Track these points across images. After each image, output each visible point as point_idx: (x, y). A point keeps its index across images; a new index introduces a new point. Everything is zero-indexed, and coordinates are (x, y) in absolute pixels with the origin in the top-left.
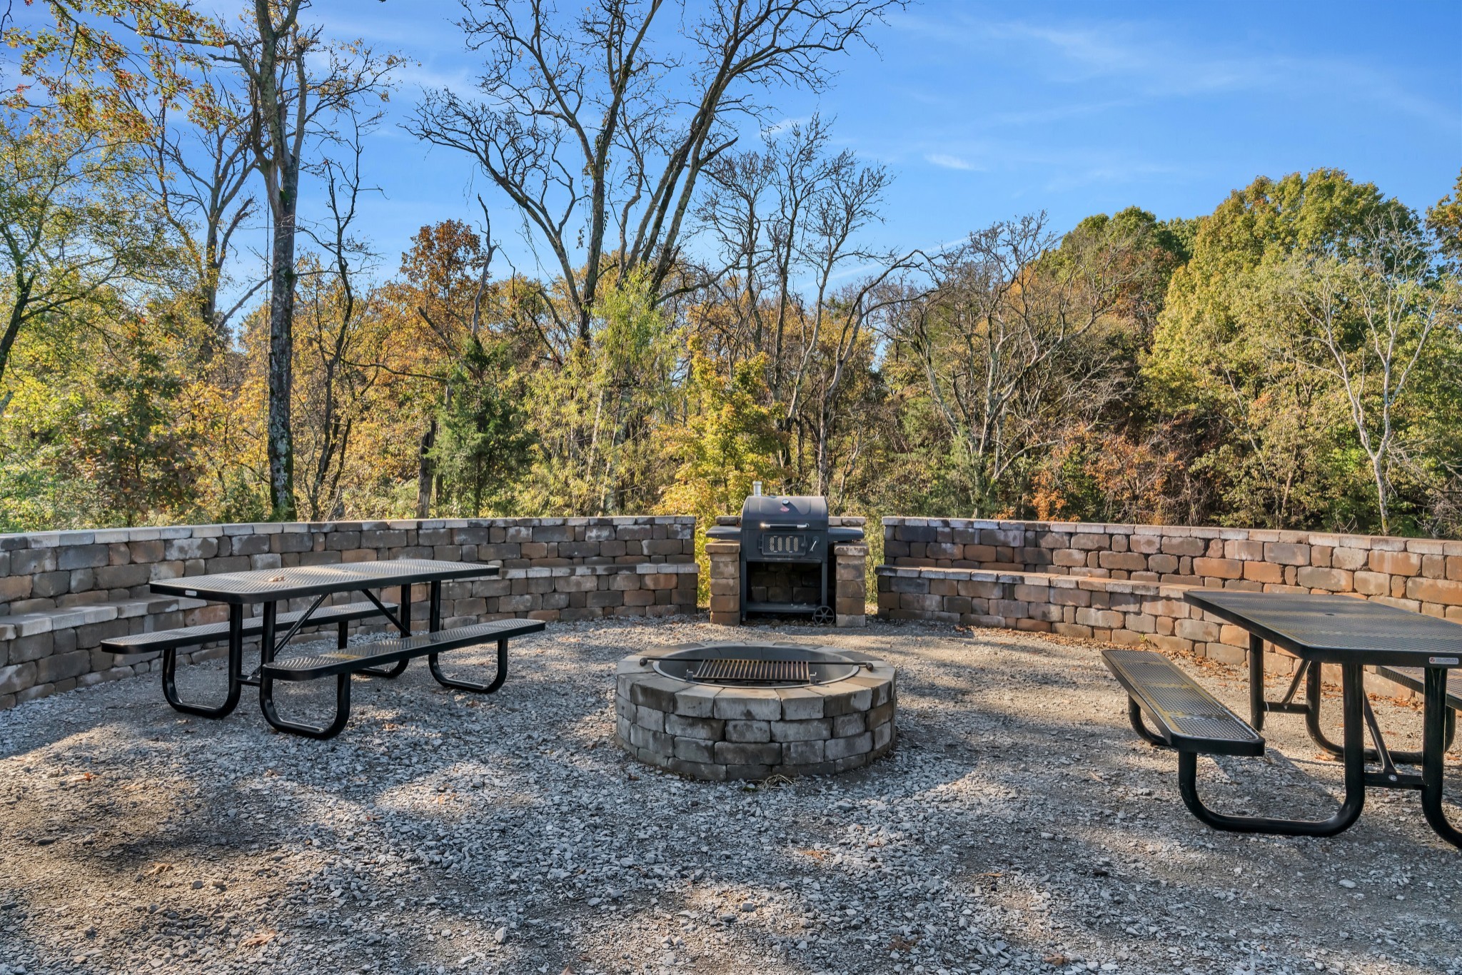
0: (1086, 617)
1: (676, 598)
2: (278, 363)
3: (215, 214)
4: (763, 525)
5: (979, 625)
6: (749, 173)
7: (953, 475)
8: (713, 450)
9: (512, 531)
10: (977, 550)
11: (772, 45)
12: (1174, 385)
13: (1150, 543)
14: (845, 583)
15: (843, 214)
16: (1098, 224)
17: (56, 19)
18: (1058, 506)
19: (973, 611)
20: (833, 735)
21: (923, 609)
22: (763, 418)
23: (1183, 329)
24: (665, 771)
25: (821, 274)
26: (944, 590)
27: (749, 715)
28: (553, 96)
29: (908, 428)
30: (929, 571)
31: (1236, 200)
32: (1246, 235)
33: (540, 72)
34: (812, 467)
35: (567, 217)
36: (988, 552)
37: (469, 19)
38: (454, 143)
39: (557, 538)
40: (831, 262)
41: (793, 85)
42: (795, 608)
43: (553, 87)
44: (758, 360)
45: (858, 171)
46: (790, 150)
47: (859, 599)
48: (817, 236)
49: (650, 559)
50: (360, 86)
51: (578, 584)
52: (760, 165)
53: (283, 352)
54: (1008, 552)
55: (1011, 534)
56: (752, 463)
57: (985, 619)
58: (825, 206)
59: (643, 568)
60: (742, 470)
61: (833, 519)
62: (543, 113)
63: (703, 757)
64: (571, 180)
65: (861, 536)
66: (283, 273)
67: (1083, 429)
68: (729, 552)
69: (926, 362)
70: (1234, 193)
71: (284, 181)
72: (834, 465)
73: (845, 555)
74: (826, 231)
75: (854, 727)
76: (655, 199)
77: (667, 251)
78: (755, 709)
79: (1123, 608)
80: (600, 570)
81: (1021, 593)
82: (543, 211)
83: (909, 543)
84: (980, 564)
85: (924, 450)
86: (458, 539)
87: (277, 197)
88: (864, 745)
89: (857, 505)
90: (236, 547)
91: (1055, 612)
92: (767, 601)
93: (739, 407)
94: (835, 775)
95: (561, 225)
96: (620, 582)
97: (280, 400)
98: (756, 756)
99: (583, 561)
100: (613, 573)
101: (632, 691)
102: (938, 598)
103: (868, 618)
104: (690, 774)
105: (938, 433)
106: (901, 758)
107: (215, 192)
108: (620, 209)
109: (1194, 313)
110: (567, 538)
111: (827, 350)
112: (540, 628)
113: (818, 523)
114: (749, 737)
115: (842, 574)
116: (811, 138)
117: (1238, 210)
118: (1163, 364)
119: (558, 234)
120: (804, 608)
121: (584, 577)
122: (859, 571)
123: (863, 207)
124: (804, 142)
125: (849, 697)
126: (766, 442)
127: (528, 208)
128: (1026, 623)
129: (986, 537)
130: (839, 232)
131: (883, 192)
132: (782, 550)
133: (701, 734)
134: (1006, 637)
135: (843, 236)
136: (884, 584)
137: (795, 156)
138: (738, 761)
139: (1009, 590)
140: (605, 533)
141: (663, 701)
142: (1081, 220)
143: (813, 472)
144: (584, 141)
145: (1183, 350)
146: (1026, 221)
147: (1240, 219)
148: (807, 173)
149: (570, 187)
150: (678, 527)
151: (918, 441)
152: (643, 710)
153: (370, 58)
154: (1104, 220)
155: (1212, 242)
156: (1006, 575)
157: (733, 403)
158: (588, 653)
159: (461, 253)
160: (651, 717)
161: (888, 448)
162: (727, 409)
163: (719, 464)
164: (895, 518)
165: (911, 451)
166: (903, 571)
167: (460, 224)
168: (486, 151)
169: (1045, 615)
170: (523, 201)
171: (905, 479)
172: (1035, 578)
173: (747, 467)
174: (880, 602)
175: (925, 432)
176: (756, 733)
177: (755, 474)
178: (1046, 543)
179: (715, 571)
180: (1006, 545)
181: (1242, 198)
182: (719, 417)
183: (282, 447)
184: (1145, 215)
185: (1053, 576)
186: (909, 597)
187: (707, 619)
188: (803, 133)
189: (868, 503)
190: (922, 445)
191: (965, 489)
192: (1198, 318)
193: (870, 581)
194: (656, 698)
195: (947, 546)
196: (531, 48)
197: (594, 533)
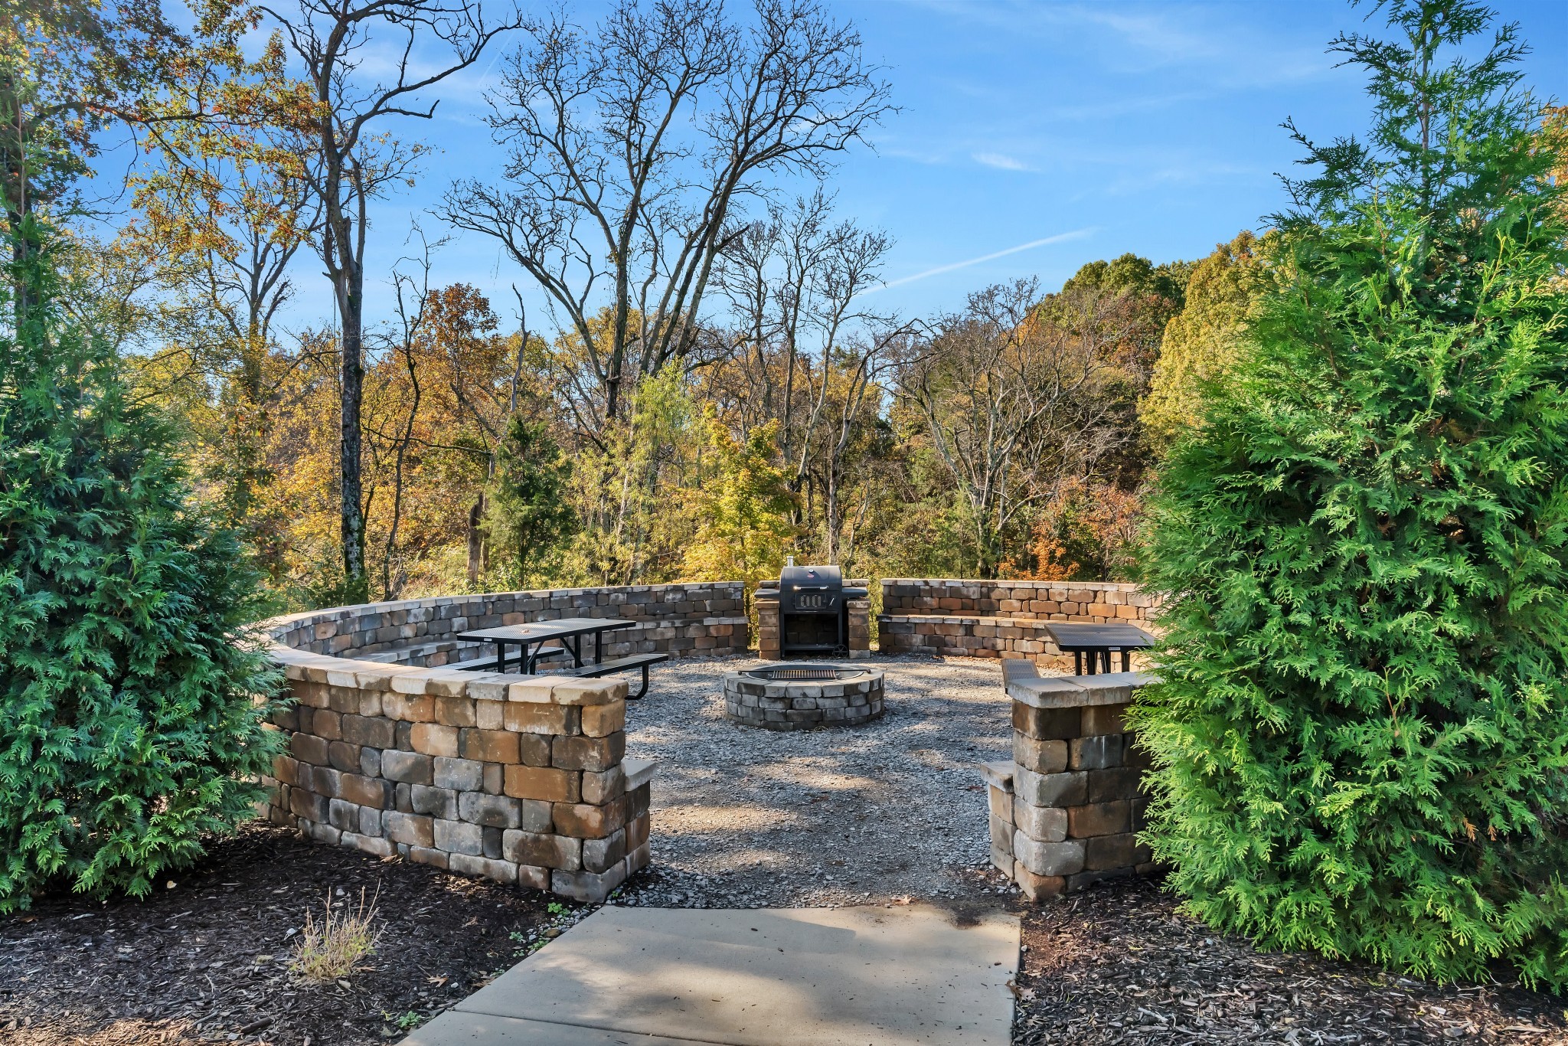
0: (1021, 646)
1: (732, 642)
2: (350, 448)
3: (256, 301)
4: (796, 588)
5: (950, 654)
6: (757, 238)
7: (957, 527)
8: (729, 510)
9: (613, 596)
10: (948, 602)
11: (779, 143)
12: (1170, 432)
13: (1061, 594)
14: (855, 628)
15: (846, 277)
16: (1096, 271)
17: (168, 163)
18: (1058, 554)
19: (946, 645)
20: (849, 705)
21: (911, 645)
22: (776, 479)
23: (1177, 378)
24: (760, 727)
25: (827, 336)
26: (926, 630)
27: (805, 695)
28: (573, 182)
29: (917, 479)
30: (915, 618)
31: (1220, 254)
32: (1232, 288)
33: (560, 159)
34: (822, 517)
35: (586, 293)
36: (956, 603)
37: (495, 116)
38: (481, 229)
39: (644, 600)
40: (836, 324)
41: (798, 172)
42: (820, 647)
43: (573, 173)
44: (771, 426)
45: (859, 240)
46: (795, 222)
47: (865, 640)
48: (823, 298)
49: (711, 614)
50: (389, 174)
51: (662, 634)
52: (766, 233)
53: (354, 439)
54: (969, 602)
55: (971, 590)
56: (767, 522)
57: (954, 650)
58: (829, 270)
59: (708, 621)
60: (757, 529)
61: (846, 582)
62: (564, 199)
63: (782, 719)
64: (589, 257)
65: (865, 594)
66: (352, 368)
67: (1075, 481)
68: (772, 608)
69: (929, 419)
70: (1220, 247)
71: (351, 286)
72: (843, 516)
73: (854, 608)
74: (830, 294)
75: (860, 702)
76: (674, 280)
77: (687, 332)
78: (807, 692)
79: (1043, 639)
80: (678, 623)
81: (977, 632)
82: (564, 288)
83: (900, 598)
84: (951, 612)
85: (931, 500)
86: (576, 603)
87: (346, 302)
88: (866, 711)
89: (867, 557)
90: (443, 614)
91: (1000, 643)
92: (799, 643)
93: (754, 470)
94: (851, 726)
95: (582, 301)
96: (692, 632)
97: (351, 482)
98: (809, 716)
99: (664, 617)
100: (687, 625)
101: (739, 686)
102: (921, 636)
103: (872, 652)
104: (773, 727)
105: (945, 482)
106: (887, 719)
107: (255, 278)
108: (639, 288)
109: (1186, 363)
110: (652, 600)
111: (836, 405)
112: (666, 658)
113: (835, 585)
114: (805, 706)
115: (853, 622)
116: (815, 209)
117: (1223, 263)
118: (1160, 410)
119: (580, 310)
120: (826, 646)
121: (666, 629)
122: (864, 618)
123: (865, 271)
124: (808, 214)
125: (857, 685)
126: (782, 502)
127: (552, 287)
128: (982, 652)
129: (955, 592)
130: (844, 295)
131: (881, 257)
132: (810, 605)
133: (779, 706)
134: (967, 662)
135: (848, 299)
136: (883, 628)
137: (800, 228)
138: (799, 720)
139: (969, 629)
140: (679, 596)
141: (758, 691)
142: (1080, 268)
143: (822, 525)
144: (607, 229)
145: (1177, 399)
146: (1020, 285)
147: (1225, 274)
148: (812, 243)
149: (589, 264)
150: (732, 590)
151: (927, 491)
152: (746, 697)
153: (399, 148)
154: (1104, 265)
155: (1200, 295)
156: (968, 619)
157: (748, 467)
158: (684, 678)
159: (469, 316)
160: (750, 700)
161: (897, 497)
162: (744, 473)
163: (735, 524)
164: (890, 580)
165: (920, 500)
166: (896, 618)
167: (469, 288)
168: (510, 234)
169: (994, 646)
170: (545, 280)
171: (912, 530)
172: (987, 621)
173: (761, 525)
174: (880, 641)
175: (932, 481)
176: (809, 704)
177: (770, 533)
178: (994, 595)
179: (763, 622)
180: (968, 597)
181: (1227, 251)
182: (736, 479)
183: (355, 523)
184: (1140, 262)
185: (999, 619)
186: (901, 637)
187: (757, 656)
188: (807, 205)
189: (877, 555)
190: (930, 494)
191: (967, 541)
192: (1190, 368)
193: (873, 624)
194: (752, 689)
195: (927, 599)
196: (556, 145)
197: (670, 596)
